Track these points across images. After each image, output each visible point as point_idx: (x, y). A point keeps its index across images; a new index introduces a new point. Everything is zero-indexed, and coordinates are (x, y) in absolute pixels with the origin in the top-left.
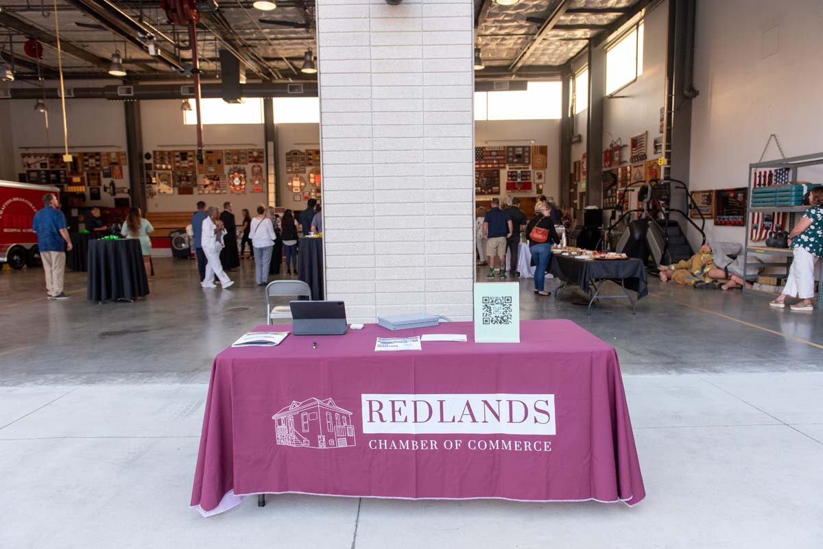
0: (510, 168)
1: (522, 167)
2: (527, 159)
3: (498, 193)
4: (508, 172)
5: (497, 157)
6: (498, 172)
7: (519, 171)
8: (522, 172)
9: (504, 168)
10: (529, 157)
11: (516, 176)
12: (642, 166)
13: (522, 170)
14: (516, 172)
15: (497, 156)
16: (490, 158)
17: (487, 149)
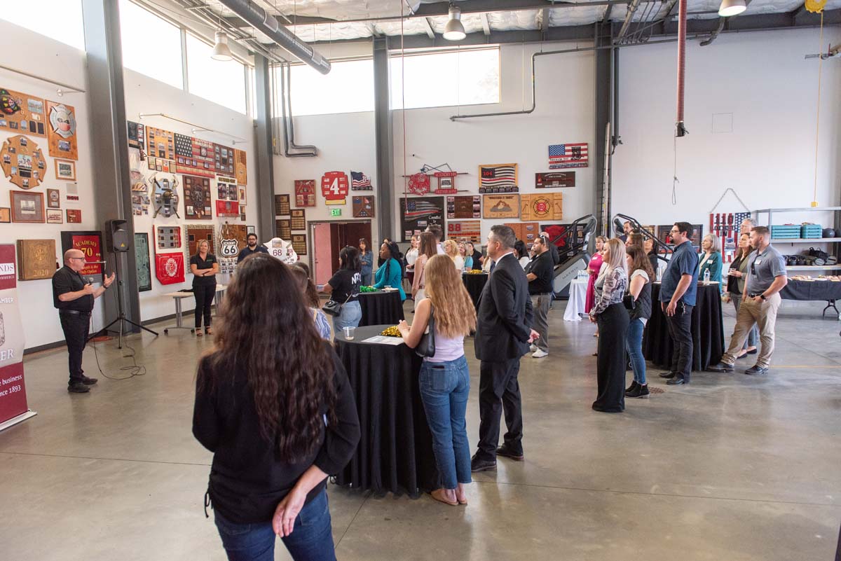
0: (220, 179)
1: (230, 178)
2: (231, 167)
3: (209, 217)
4: (219, 184)
5: (207, 159)
6: (208, 181)
7: (228, 184)
8: (230, 186)
9: (213, 177)
10: (233, 165)
11: (225, 192)
12: (507, 198)
13: (230, 183)
14: (225, 185)
15: (206, 156)
16: (200, 157)
17: (196, 143)
